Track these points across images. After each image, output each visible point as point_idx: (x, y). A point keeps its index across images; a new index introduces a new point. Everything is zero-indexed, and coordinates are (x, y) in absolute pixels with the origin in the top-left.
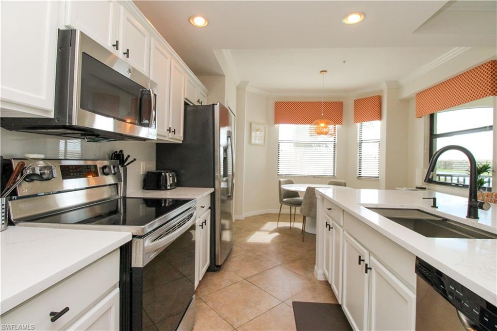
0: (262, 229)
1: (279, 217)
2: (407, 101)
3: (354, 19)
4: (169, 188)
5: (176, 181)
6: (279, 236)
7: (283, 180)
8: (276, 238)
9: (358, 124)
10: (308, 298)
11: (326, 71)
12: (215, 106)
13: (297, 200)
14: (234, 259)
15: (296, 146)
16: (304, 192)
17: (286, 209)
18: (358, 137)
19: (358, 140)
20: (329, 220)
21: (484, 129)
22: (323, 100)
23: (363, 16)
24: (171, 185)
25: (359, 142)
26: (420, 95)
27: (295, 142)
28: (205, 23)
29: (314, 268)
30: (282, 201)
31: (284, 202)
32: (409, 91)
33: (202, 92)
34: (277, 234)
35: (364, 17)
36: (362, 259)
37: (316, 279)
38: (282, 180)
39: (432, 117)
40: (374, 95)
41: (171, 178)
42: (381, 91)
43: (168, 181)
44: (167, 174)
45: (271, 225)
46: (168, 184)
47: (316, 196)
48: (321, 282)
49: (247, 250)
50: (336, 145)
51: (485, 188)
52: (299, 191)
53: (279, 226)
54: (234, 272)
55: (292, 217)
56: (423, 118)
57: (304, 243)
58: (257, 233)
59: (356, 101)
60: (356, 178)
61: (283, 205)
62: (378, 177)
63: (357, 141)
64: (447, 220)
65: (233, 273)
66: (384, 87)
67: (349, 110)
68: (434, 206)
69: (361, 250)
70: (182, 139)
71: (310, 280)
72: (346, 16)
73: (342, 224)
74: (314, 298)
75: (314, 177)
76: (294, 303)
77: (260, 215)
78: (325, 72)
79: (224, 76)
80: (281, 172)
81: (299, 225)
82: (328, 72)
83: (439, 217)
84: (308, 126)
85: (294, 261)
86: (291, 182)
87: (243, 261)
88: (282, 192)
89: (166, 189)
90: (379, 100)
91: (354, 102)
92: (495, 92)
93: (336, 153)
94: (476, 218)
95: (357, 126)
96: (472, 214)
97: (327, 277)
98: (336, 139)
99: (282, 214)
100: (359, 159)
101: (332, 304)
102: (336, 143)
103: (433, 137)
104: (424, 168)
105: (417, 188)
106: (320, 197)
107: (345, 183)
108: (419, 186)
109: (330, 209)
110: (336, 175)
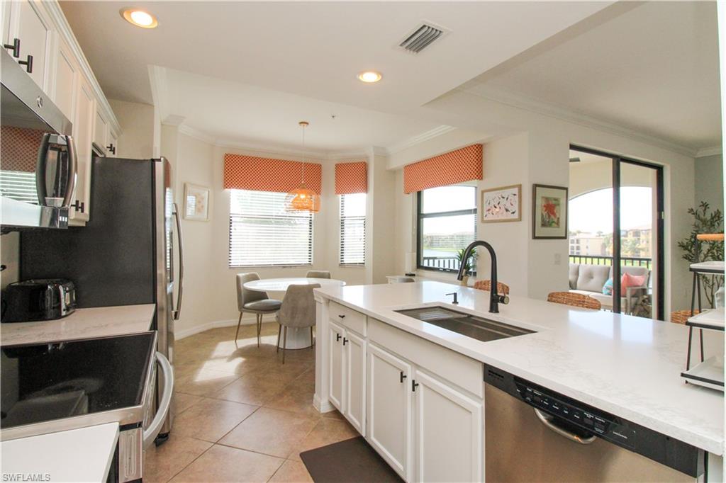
0: (213, 357)
1: (237, 331)
2: (395, 172)
3: (370, 77)
4: (64, 313)
5: (74, 298)
6: (245, 362)
7: (243, 274)
8: (241, 366)
9: (340, 196)
10: (318, 442)
11: (307, 123)
12: (157, 163)
13: (264, 303)
14: (184, 416)
16: (284, 292)
17: (250, 318)
18: (340, 213)
19: (340, 216)
20: (341, 330)
21: (469, 212)
22: (303, 161)
23: (380, 77)
24: (68, 309)
25: (340, 219)
26: (409, 168)
28: (153, 23)
29: (312, 398)
30: (244, 308)
31: (247, 308)
32: (398, 162)
33: (113, 131)
34: (240, 360)
35: (382, 78)
36: (404, 375)
37: (319, 412)
38: (241, 275)
39: (419, 194)
40: (359, 161)
41: (68, 294)
42: (367, 157)
43: (63, 300)
44: (61, 288)
45: (226, 347)
46: (63, 306)
47: (316, 299)
48: (326, 415)
49: (201, 396)
50: (312, 222)
51: (471, 272)
52: (268, 291)
53: (239, 347)
54: (192, 437)
55: (259, 329)
56: (411, 194)
57: (284, 365)
58: (207, 364)
59: (337, 166)
60: (338, 265)
61: (244, 313)
62: (364, 263)
63: (338, 216)
64: (471, 316)
65: (191, 440)
66: (370, 153)
67: (329, 177)
68: (455, 302)
69: (400, 364)
70: (88, 219)
71: (312, 415)
72: (362, 72)
73: (365, 335)
74: (325, 439)
75: (284, 267)
76: (303, 455)
77: (201, 333)
78: (306, 125)
79: (152, 106)
80: (233, 263)
81: (270, 340)
82: (310, 125)
83: (463, 314)
84: (284, 195)
85: (281, 395)
86: (255, 278)
87: (200, 414)
88: (242, 294)
89: (58, 316)
90: (364, 167)
91: (335, 167)
92: (480, 176)
93: (312, 232)
94: (497, 311)
95: (339, 199)
96: (494, 309)
97: (336, 406)
98: (313, 214)
99: (243, 326)
100: (340, 241)
101: (352, 439)
102: (312, 219)
103: (420, 216)
104: (413, 251)
105: (406, 275)
106: (322, 301)
107: (329, 274)
108: (408, 273)
109: (343, 317)
110: (312, 263)
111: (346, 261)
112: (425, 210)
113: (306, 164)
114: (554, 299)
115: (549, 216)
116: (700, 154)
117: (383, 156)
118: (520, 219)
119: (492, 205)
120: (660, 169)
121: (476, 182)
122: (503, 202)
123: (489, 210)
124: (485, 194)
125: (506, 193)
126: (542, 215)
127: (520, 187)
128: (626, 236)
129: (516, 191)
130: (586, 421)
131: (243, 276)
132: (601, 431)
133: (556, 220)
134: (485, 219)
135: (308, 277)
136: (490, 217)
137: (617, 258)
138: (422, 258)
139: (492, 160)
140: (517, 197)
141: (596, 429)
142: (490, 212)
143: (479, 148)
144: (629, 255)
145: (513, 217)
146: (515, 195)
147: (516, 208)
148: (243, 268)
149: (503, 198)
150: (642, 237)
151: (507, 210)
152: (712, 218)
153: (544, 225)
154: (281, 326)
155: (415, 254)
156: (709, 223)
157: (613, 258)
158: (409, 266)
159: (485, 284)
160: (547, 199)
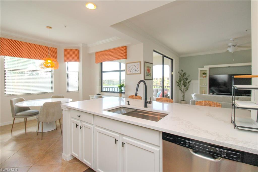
2: (90, 55)
9: (66, 63)
11: (51, 28)
13: (29, 112)
15: (13, 73)
18: (67, 70)
19: (67, 71)
25: (67, 73)
26: (97, 53)
27: (11, 70)
31: (17, 116)
32: (93, 50)
37: (66, 161)
38: (13, 99)
39: (101, 64)
40: (76, 48)
42: (79, 48)
47: (62, 108)
50: (53, 74)
51: (123, 92)
53: (14, 136)
56: (98, 63)
57: (43, 141)
60: (66, 92)
62: (78, 91)
66: (81, 46)
67: (61, 54)
68: (129, 104)
71: (62, 164)
75: (38, 94)
78: (50, 28)
80: (7, 93)
81: (32, 129)
86: (22, 100)
88: (15, 109)
90: (78, 51)
91: (64, 50)
92: (126, 58)
93: (53, 78)
94: (147, 107)
95: (66, 64)
96: (146, 106)
97: (75, 156)
98: (53, 70)
99: (16, 124)
100: (67, 82)
101: (87, 170)
102: (53, 72)
103: (102, 72)
104: (99, 85)
105: (97, 94)
106: (67, 109)
107: (63, 96)
108: (98, 94)
109: (79, 116)
110: (53, 91)
111: (70, 90)
112: (103, 70)
113: (50, 48)
114: (158, 100)
115: (148, 73)
116: (181, 56)
117: (86, 48)
118: (140, 73)
119: (130, 68)
120: (172, 60)
121: (124, 60)
122: (134, 67)
123: (129, 70)
124: (128, 64)
125: (135, 64)
126: (147, 72)
127: (140, 62)
128: (154, 80)
129: (139, 63)
130: (218, 152)
131: (15, 100)
132: (225, 156)
133: (150, 74)
134: (128, 73)
135: (52, 98)
136: (129, 73)
137: (163, 86)
138: (102, 88)
139: (130, 52)
140: (139, 66)
141: (222, 155)
142: (130, 71)
143: (126, 47)
144: (155, 85)
145: (137, 72)
146: (138, 65)
147: (139, 69)
148: (14, 96)
149: (134, 66)
150: (158, 80)
151: (136, 70)
152: (184, 74)
153: (147, 76)
154: (39, 122)
155: (100, 86)
156: (183, 76)
157: (162, 86)
158: (98, 91)
159: (132, 96)
160: (148, 67)
